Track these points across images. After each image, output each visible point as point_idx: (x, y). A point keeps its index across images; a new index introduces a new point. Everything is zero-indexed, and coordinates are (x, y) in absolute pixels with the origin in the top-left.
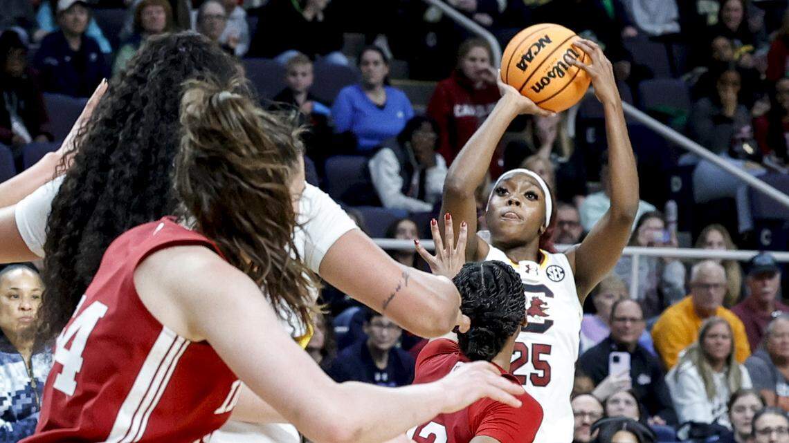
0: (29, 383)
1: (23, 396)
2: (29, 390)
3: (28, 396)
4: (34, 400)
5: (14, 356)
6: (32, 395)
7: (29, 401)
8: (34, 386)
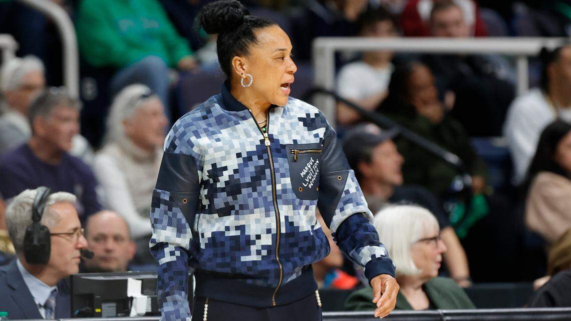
0: (262, 141)
1: (255, 158)
2: (261, 150)
3: (260, 158)
4: (267, 161)
5: (241, 113)
6: (265, 156)
7: (262, 163)
8: (268, 143)
